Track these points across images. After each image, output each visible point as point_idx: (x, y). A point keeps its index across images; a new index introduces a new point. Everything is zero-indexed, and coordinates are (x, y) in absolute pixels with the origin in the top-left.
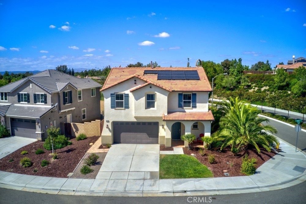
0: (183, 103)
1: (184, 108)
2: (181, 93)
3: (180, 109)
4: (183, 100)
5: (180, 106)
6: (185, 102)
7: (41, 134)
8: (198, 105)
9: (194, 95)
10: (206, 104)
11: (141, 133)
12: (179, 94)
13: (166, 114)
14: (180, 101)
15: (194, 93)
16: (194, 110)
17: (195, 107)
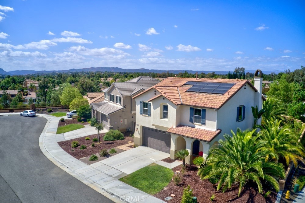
0: (193, 118)
1: (195, 123)
2: (192, 107)
3: (191, 124)
4: (194, 115)
5: (191, 121)
6: (195, 117)
7: (110, 128)
8: (207, 122)
9: (204, 111)
10: (215, 122)
11: (161, 141)
12: (191, 108)
13: (175, 127)
14: (191, 115)
15: (203, 108)
16: (203, 128)
17: (204, 124)
